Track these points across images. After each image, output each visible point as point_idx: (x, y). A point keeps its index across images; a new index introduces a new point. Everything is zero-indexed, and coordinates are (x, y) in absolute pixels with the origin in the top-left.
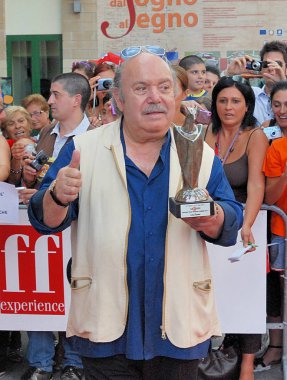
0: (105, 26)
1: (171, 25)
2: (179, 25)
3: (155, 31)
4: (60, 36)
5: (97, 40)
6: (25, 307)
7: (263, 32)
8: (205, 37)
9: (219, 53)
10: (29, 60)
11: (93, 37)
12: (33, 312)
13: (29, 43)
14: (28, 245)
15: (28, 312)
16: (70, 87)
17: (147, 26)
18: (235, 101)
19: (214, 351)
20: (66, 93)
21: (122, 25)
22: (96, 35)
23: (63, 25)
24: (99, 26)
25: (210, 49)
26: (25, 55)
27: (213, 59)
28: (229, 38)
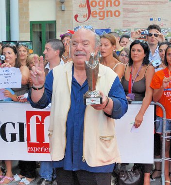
0: (76, 16)
1: (107, 16)
2: (111, 16)
3: (100, 19)
4: (55, 22)
5: (72, 23)
6: (39, 150)
7: (151, 19)
8: (124, 22)
9: (130, 29)
10: (41, 32)
11: (71, 22)
12: (43, 152)
13: (40, 25)
14: (41, 120)
15: (41, 152)
16: (54, 46)
17: (96, 17)
18: (139, 51)
19: (128, 172)
20: (52, 49)
21: (84, 16)
22: (72, 21)
23: (57, 16)
24: (74, 17)
25: (126, 28)
26: (39, 30)
27: (128, 32)
28: (135, 23)
